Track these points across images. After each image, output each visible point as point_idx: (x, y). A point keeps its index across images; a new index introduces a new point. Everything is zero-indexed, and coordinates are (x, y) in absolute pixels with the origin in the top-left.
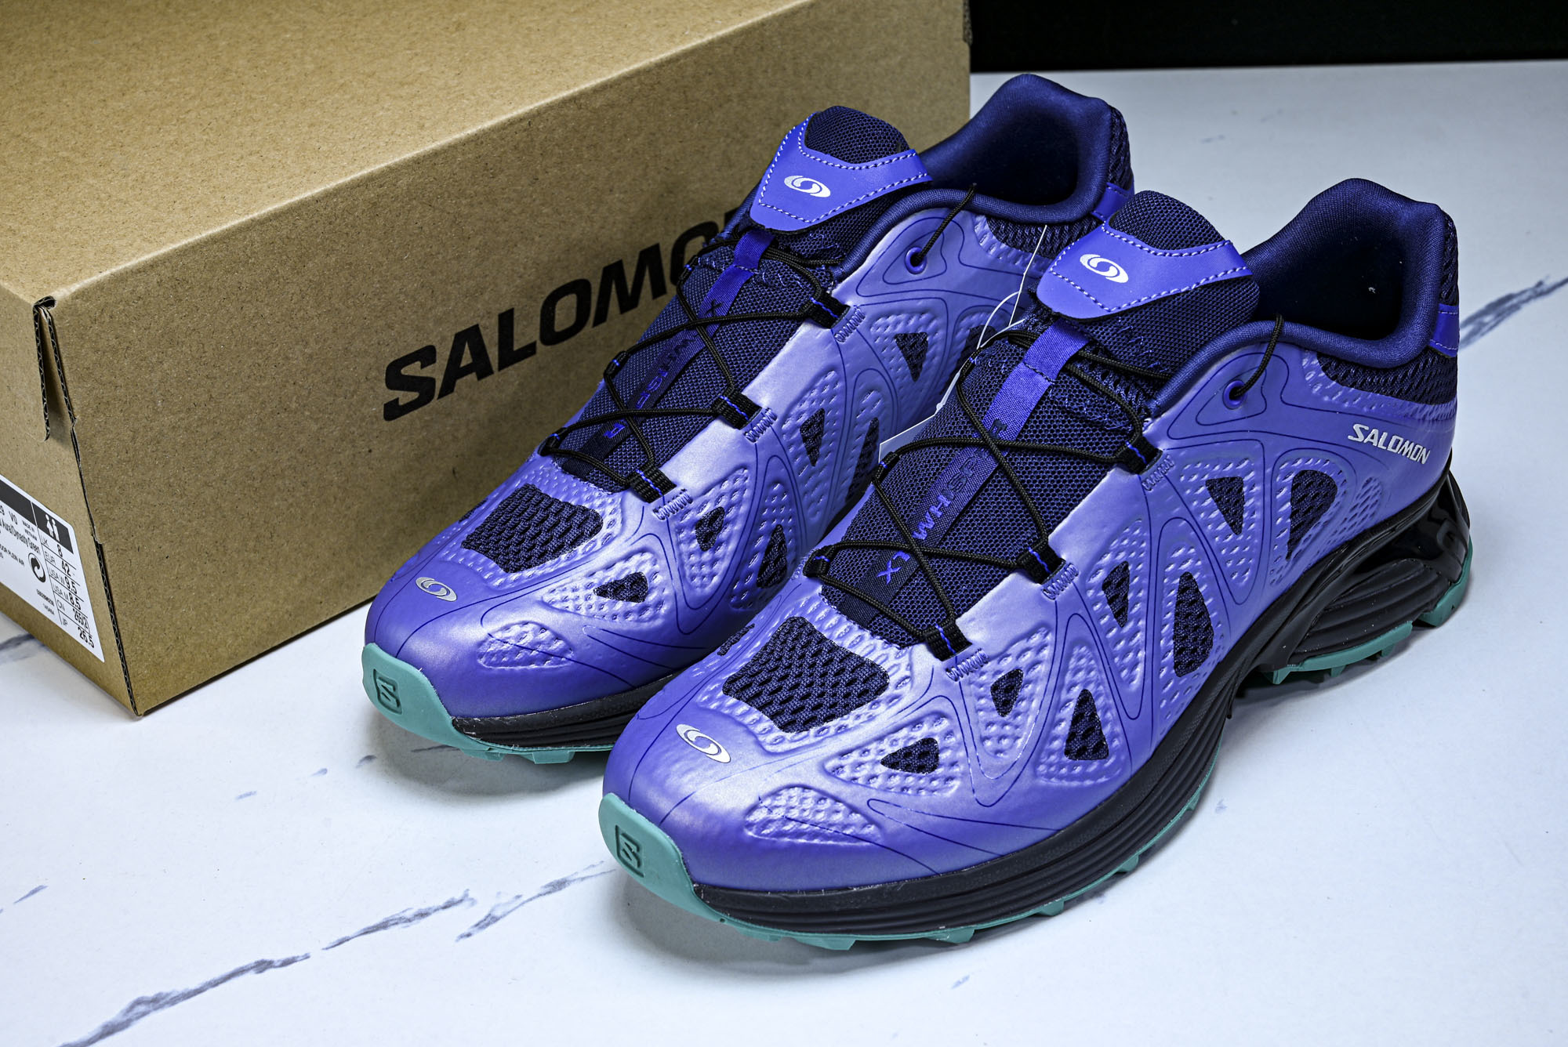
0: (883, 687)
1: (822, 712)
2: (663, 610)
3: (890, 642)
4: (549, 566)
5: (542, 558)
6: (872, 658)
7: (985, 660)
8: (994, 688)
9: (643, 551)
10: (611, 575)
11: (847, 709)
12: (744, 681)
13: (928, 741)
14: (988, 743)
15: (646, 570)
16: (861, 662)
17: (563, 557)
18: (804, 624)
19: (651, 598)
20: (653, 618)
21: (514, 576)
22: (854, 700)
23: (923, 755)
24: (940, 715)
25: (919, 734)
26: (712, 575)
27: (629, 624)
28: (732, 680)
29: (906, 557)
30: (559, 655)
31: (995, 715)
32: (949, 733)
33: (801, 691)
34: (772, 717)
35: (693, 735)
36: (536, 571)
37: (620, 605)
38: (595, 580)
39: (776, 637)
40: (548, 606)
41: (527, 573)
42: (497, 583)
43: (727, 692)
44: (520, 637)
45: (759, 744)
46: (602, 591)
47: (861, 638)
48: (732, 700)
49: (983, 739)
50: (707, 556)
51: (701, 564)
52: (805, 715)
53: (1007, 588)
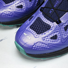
0: (50, 28)
1: (43, 31)
2: (25, 9)
3: (51, 22)
4: (11, 3)
5: (10, 2)
6: (49, 24)
7: (63, 24)
8: (65, 28)
9: (22, 2)
10: (18, 5)
11: (46, 31)
12: (32, 26)
13: (56, 35)
14: (64, 35)
15: (22, 4)
16: (47, 24)
17: (13, 2)
18: (40, 18)
19: (23, 8)
20: (23, 10)
21: (6, 5)
22: (46, 30)
23: (55, 37)
24: (57, 32)
25: (55, 34)
26: (31, 5)
27: (20, 11)
28: (31, 26)
29: (53, 10)
30: (11, 15)
31: (64, 31)
32: (59, 34)
33: (40, 28)
34: (36, 32)
35: (26, 35)
36: (9, 4)
37: (19, 9)
38: (16, 5)
39: (36, 19)
40: (10, 9)
41: (8, 4)
42: (4, 5)
43: (30, 28)
44: (7, 13)
45: (34, 36)
46: (17, 7)
47: (47, 21)
48: (31, 29)
49: (63, 34)
50: (30, 2)
51: (29, 4)
52: (40, 32)
53: (66, 14)
